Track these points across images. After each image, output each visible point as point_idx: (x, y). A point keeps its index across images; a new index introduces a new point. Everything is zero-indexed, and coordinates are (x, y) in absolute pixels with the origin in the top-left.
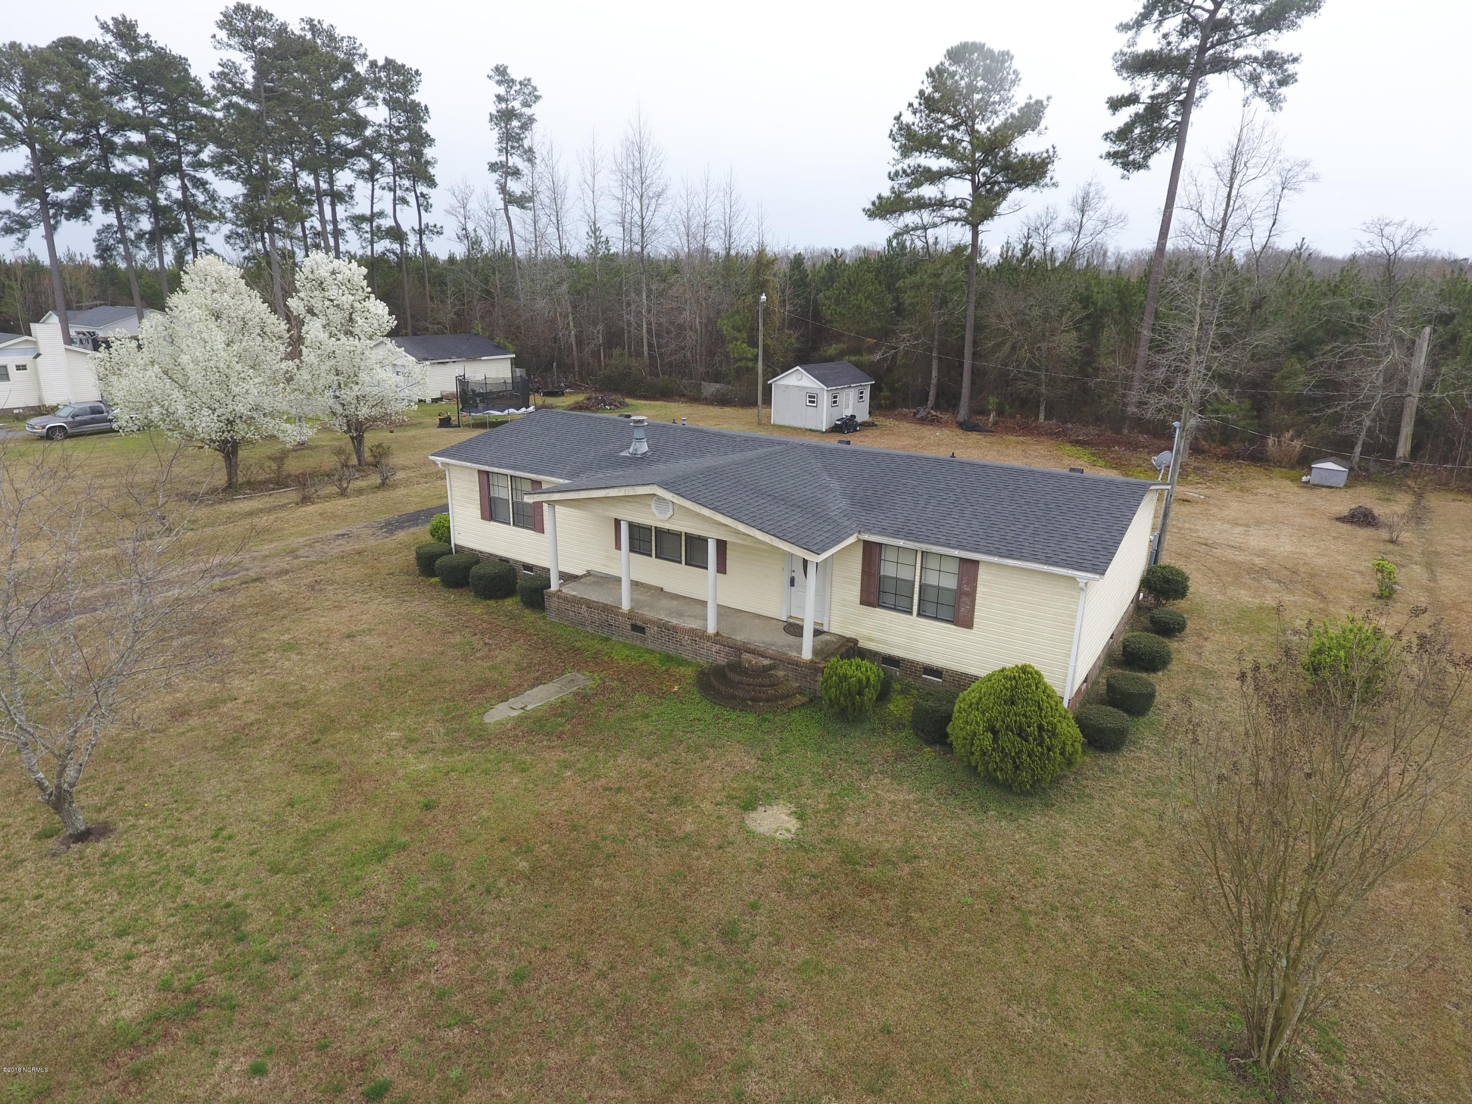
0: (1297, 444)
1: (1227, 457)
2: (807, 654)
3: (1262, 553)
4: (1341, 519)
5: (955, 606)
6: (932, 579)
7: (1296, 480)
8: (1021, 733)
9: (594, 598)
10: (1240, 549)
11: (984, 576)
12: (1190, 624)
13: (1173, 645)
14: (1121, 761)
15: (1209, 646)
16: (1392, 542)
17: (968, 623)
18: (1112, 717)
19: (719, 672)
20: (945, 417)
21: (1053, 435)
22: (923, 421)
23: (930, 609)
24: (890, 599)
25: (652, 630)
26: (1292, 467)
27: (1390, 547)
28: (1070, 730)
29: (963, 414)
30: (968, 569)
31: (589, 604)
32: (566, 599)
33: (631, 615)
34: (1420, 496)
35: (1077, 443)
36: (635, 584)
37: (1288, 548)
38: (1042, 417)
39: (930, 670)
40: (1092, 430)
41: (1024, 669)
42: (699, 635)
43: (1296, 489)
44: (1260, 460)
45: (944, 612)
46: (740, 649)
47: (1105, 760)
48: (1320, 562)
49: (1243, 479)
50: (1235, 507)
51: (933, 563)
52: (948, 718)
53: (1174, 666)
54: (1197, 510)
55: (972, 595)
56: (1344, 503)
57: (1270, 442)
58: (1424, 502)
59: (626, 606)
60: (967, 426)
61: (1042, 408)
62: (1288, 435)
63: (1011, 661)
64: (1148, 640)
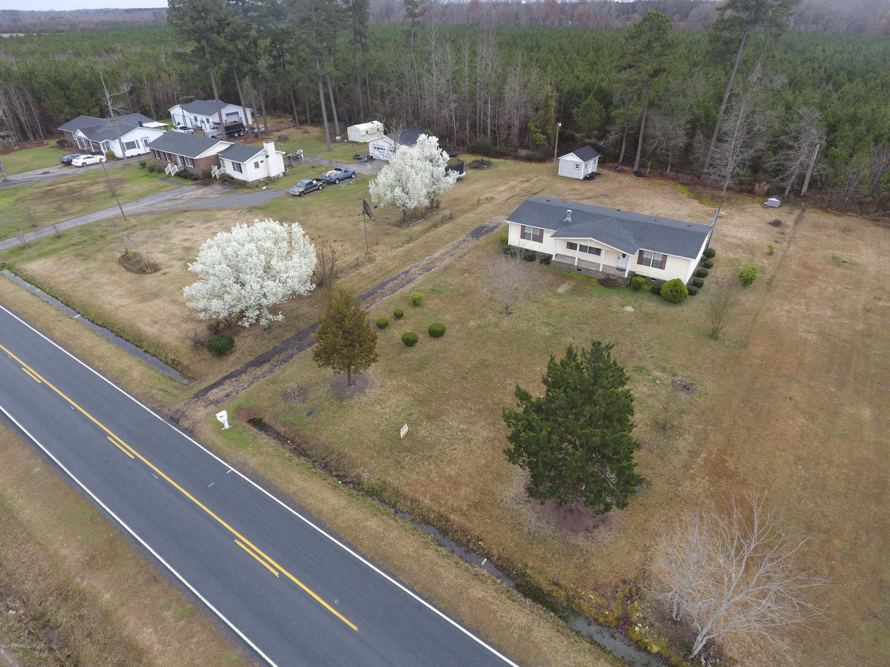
0: (766, 188)
1: (740, 192)
2: (626, 276)
3: (740, 239)
4: (770, 224)
5: (661, 265)
6: (656, 259)
7: (762, 203)
8: (677, 292)
9: (565, 262)
10: (734, 237)
11: (668, 258)
12: (715, 264)
13: (709, 270)
14: (696, 297)
15: (718, 270)
16: (782, 233)
17: (664, 269)
18: (694, 288)
19: (604, 280)
20: (628, 169)
21: (673, 179)
22: (619, 171)
23: (655, 265)
24: (644, 263)
25: (583, 270)
26: (763, 197)
27: (782, 235)
28: (687, 291)
29: (636, 168)
30: (665, 257)
31: (564, 264)
32: (557, 262)
33: (577, 267)
34: (803, 211)
35: (683, 184)
36: (579, 259)
37: (749, 237)
38: (669, 170)
39: (653, 279)
40: (689, 177)
41: (678, 279)
42: (597, 272)
43: (761, 209)
44: (752, 193)
45: (658, 266)
46: (608, 275)
47: (692, 297)
48: (757, 242)
49: (743, 204)
50: (738, 218)
51: (656, 255)
52: (660, 289)
53: (709, 276)
54: (724, 220)
55: (665, 263)
56: (773, 216)
57: (756, 186)
58: (803, 214)
59: (576, 264)
60: (638, 174)
61: (669, 167)
62: (763, 184)
63: (675, 278)
64: (703, 269)
